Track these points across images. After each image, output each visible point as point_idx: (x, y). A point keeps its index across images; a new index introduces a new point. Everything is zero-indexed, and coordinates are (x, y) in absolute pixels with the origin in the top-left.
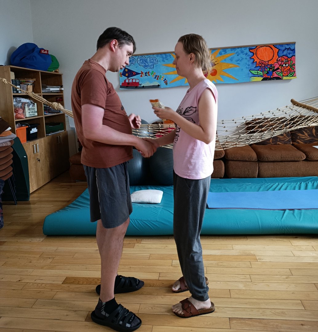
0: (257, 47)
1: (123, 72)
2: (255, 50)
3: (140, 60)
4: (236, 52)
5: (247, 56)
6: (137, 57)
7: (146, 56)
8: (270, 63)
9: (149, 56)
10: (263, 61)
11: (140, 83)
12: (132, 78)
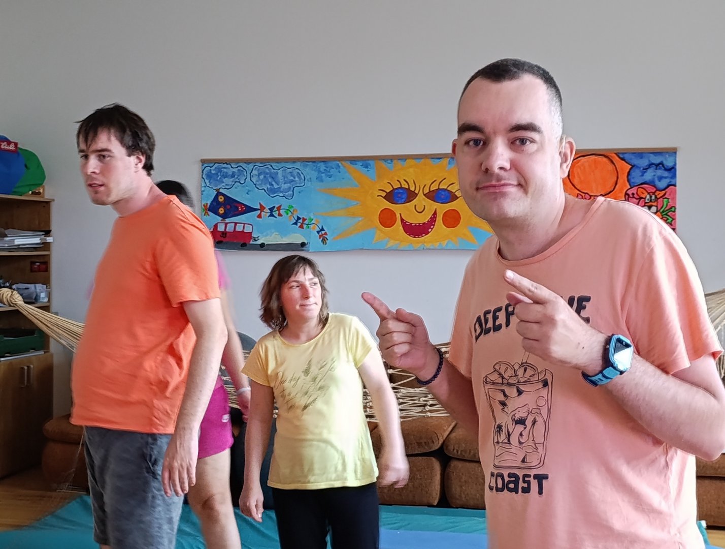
1: (211, 204)
3: (259, 175)
6: (251, 166)
7: (274, 165)
9: (283, 165)
10: (588, 196)
11: (254, 235)
12: (234, 219)
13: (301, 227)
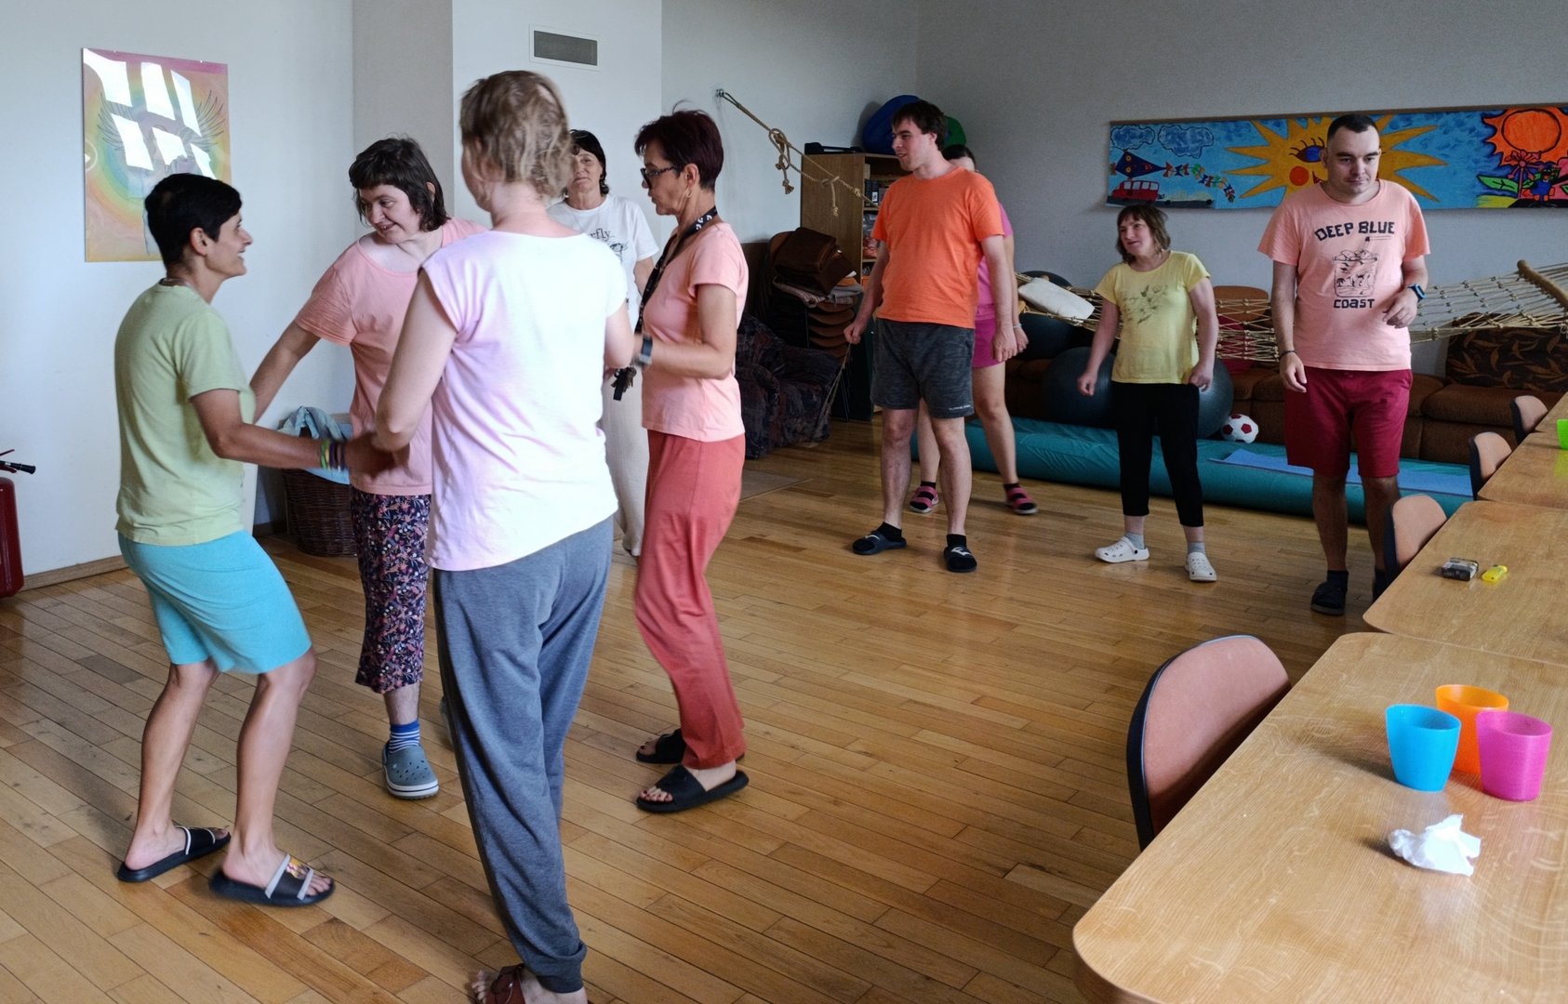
0: (1505, 111)
1: (1119, 163)
2: (1499, 122)
3: (1168, 134)
4: (1439, 123)
5: (1473, 134)
6: (1159, 127)
7: (1183, 126)
8: (1545, 157)
9: (1191, 125)
10: (1524, 154)
11: (1158, 193)
12: (1141, 178)
13: (1208, 185)
